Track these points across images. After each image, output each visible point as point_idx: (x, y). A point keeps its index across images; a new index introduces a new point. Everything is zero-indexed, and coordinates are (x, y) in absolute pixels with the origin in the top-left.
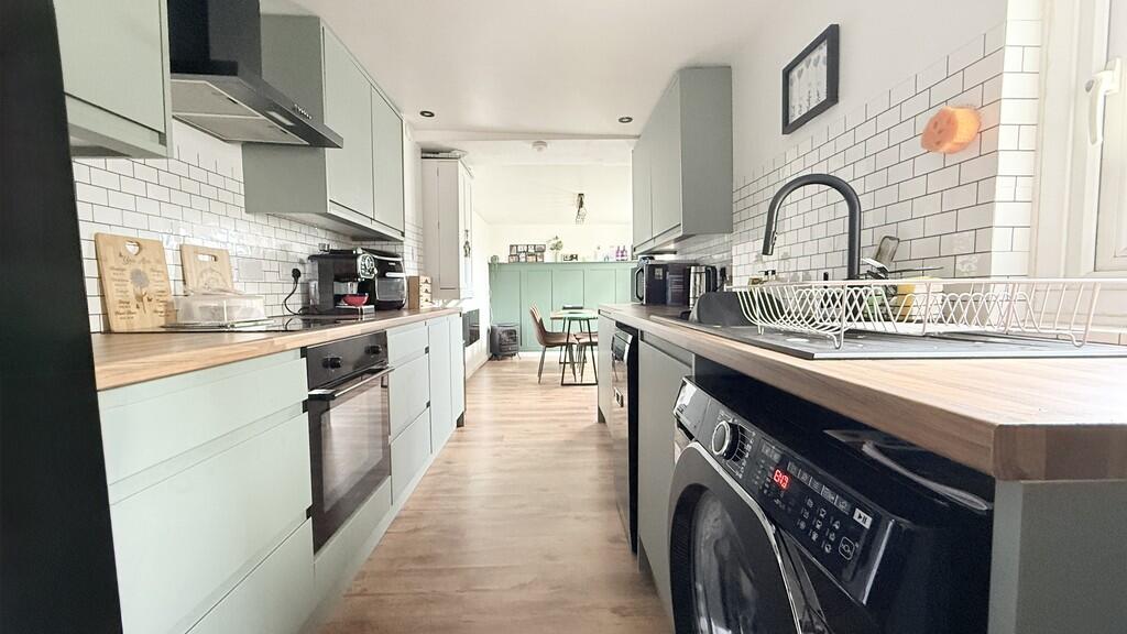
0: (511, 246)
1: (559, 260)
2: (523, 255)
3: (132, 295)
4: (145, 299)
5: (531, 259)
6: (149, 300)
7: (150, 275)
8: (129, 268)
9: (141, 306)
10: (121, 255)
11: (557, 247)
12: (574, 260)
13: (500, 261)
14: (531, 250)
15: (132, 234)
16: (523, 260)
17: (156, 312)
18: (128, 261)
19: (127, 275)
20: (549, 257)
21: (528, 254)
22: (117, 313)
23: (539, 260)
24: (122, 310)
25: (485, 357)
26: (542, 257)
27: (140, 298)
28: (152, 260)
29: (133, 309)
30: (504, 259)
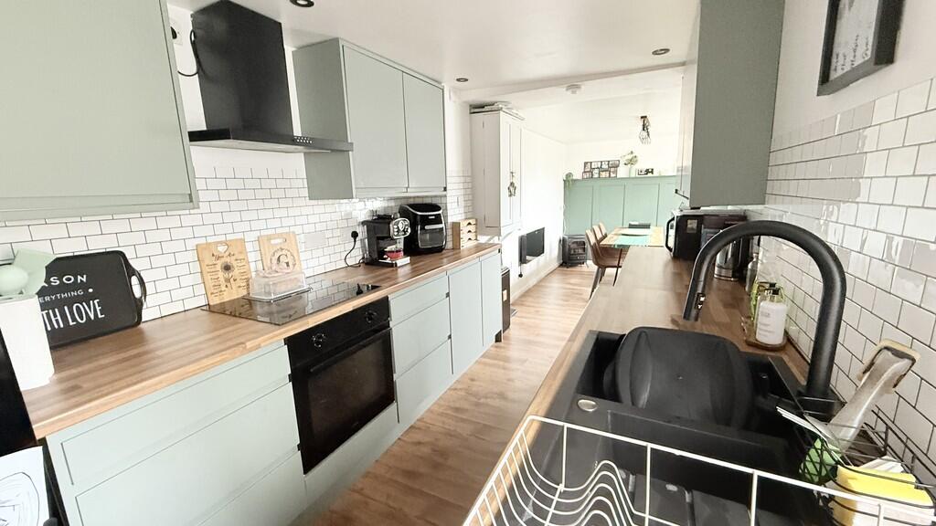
0: (586, 163)
1: (633, 175)
2: (596, 171)
3: (222, 280)
4: (232, 280)
5: (604, 175)
6: (235, 280)
7: (235, 264)
8: (220, 263)
9: (229, 285)
10: (213, 255)
11: (631, 162)
12: (650, 175)
13: (574, 178)
14: (605, 166)
15: (222, 238)
16: (596, 176)
17: (240, 287)
18: (219, 258)
19: (218, 268)
20: (622, 172)
21: (600, 169)
22: (212, 294)
23: (612, 175)
24: (215, 291)
25: (555, 264)
26: (616, 172)
27: (228, 280)
28: (236, 253)
29: (223, 288)
30: (577, 175)
